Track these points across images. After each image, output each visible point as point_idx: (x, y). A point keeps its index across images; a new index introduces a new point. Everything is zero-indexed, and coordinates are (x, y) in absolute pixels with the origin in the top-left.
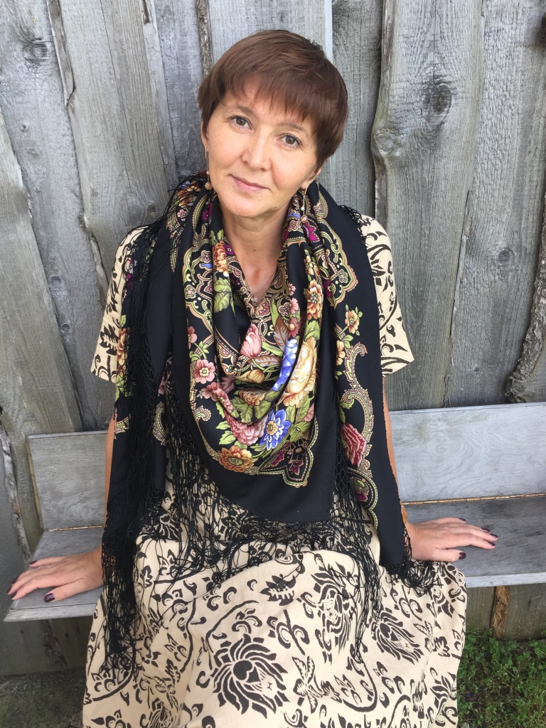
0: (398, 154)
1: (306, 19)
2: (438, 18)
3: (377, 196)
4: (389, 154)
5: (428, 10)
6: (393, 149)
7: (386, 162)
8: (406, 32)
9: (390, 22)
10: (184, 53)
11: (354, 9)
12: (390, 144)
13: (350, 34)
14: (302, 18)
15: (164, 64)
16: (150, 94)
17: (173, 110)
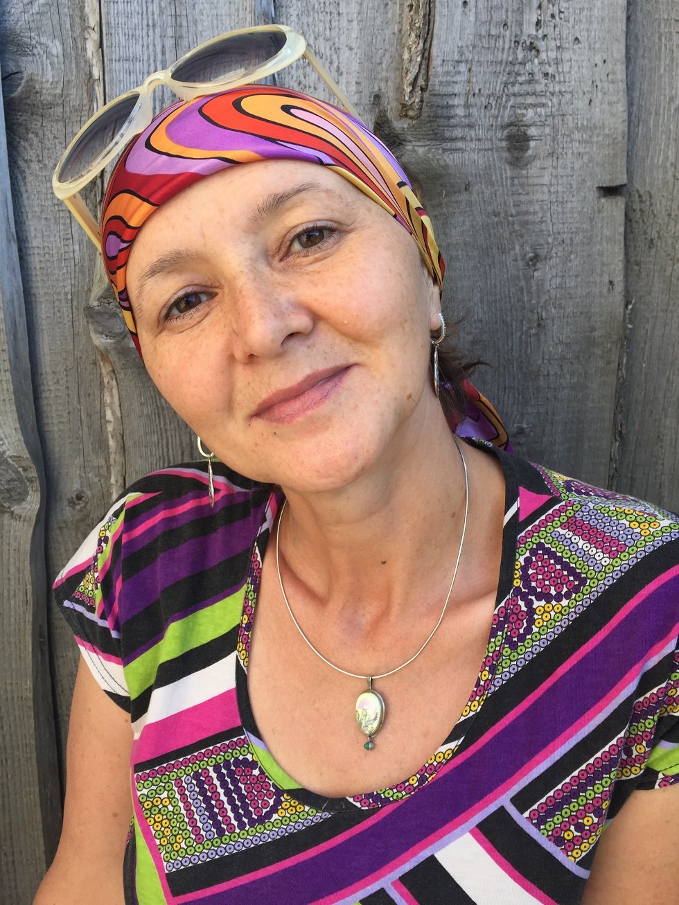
3: (109, 416)
4: (118, 342)
7: (114, 358)
11: (51, 105)
13: (48, 144)
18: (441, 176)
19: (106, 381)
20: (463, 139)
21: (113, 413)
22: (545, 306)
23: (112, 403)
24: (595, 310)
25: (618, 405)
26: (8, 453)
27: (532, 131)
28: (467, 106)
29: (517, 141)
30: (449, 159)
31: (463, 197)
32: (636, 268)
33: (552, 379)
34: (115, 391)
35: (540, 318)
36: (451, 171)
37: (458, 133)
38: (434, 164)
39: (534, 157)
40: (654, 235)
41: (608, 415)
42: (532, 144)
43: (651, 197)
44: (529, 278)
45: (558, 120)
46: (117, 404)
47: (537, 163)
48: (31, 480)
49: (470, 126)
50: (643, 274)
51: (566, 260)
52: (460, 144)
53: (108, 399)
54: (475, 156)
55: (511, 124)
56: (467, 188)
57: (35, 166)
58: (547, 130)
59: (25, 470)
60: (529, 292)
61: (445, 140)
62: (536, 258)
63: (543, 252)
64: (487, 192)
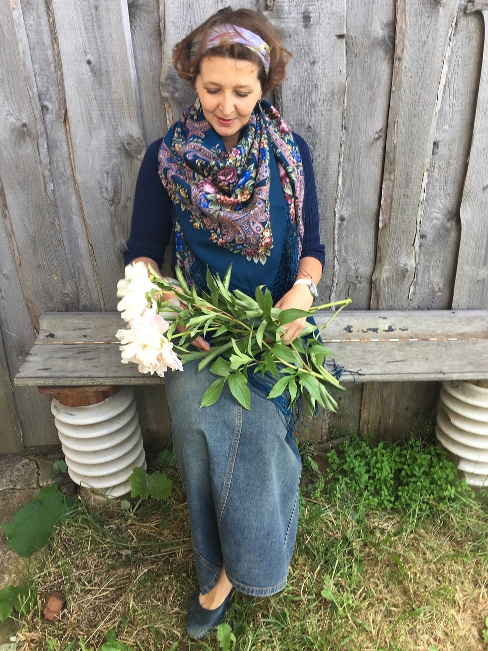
0: (176, 95)
1: (111, 10)
2: (192, 12)
3: (168, 122)
4: (171, 95)
5: (185, 6)
6: (173, 92)
7: (170, 101)
8: (172, 19)
9: (163, 13)
10: (40, 29)
11: (143, 5)
12: (171, 89)
13: (142, 20)
14: (108, 9)
15: (28, 35)
16: (19, 53)
17: (35, 63)
18: (280, 32)
19: (167, 110)
20: (288, 18)
21: (170, 122)
22: (317, 80)
23: (169, 118)
24: (335, 81)
25: (343, 118)
26: (135, 136)
27: (312, 15)
28: (289, 6)
29: (307, 18)
30: (283, 25)
31: (288, 39)
32: (351, 65)
33: (320, 107)
34: (170, 114)
35: (316, 84)
36: (284, 30)
37: (286, 16)
38: (278, 27)
39: (313, 25)
40: (357, 52)
41: (340, 121)
42: (312, 20)
43: (356, 38)
44: (311, 70)
45: (321, 11)
46: (171, 117)
47: (314, 27)
48: (143, 146)
49: (290, 13)
50: (354, 67)
51: (324, 63)
52: (287, 20)
53: (167, 116)
54: (292, 25)
55: (304, 12)
56: (290, 36)
57: (138, 29)
58: (317, 14)
59: (141, 142)
60: (312, 75)
61: (281, 18)
62: (314, 63)
63: (316, 60)
64: (296, 38)
